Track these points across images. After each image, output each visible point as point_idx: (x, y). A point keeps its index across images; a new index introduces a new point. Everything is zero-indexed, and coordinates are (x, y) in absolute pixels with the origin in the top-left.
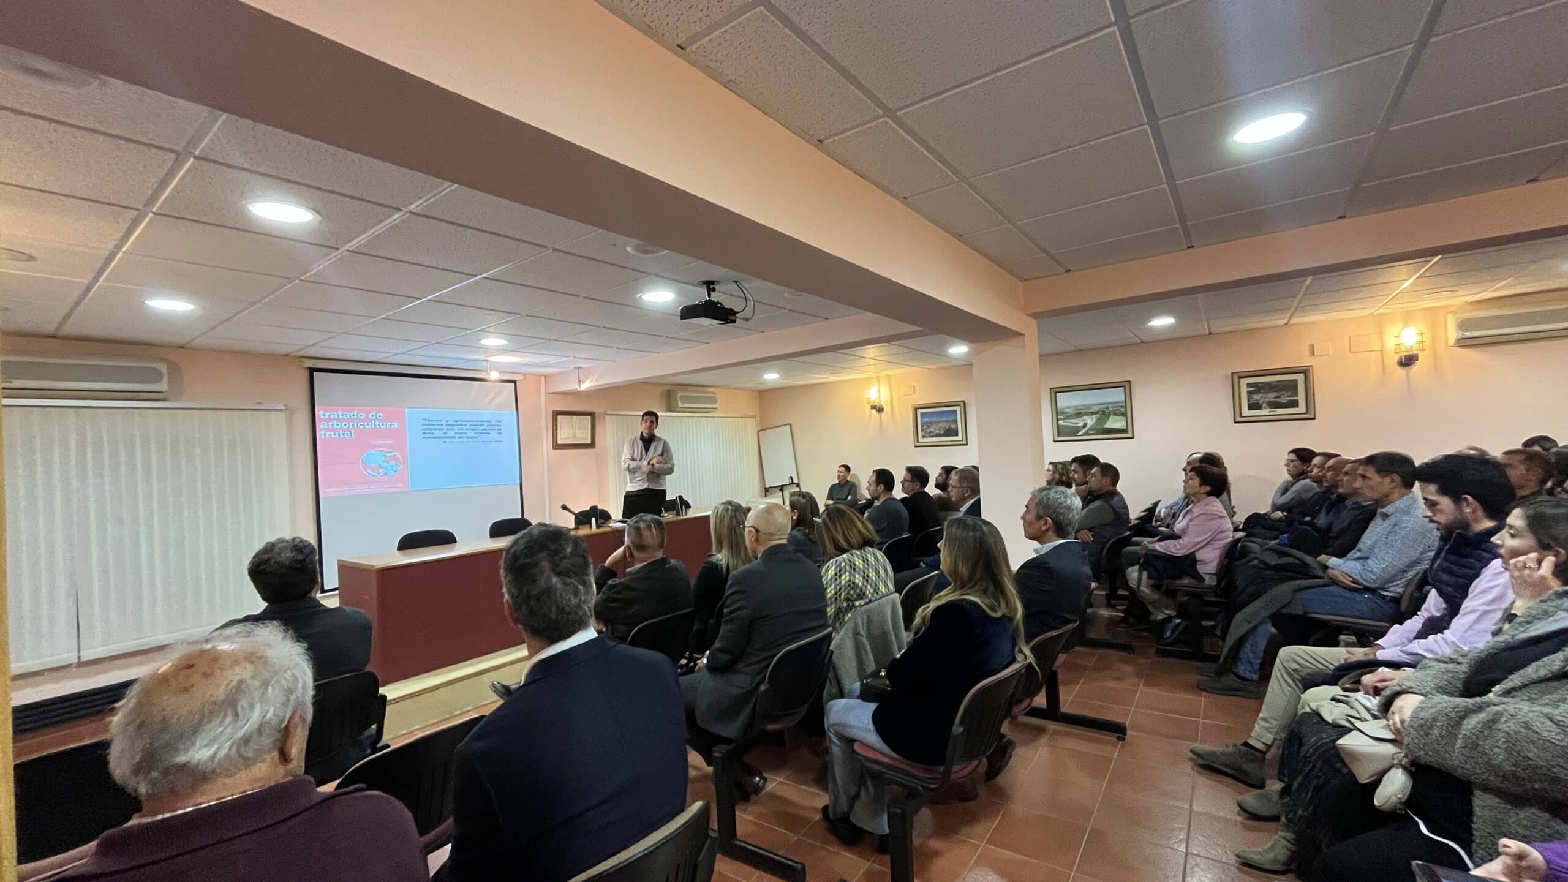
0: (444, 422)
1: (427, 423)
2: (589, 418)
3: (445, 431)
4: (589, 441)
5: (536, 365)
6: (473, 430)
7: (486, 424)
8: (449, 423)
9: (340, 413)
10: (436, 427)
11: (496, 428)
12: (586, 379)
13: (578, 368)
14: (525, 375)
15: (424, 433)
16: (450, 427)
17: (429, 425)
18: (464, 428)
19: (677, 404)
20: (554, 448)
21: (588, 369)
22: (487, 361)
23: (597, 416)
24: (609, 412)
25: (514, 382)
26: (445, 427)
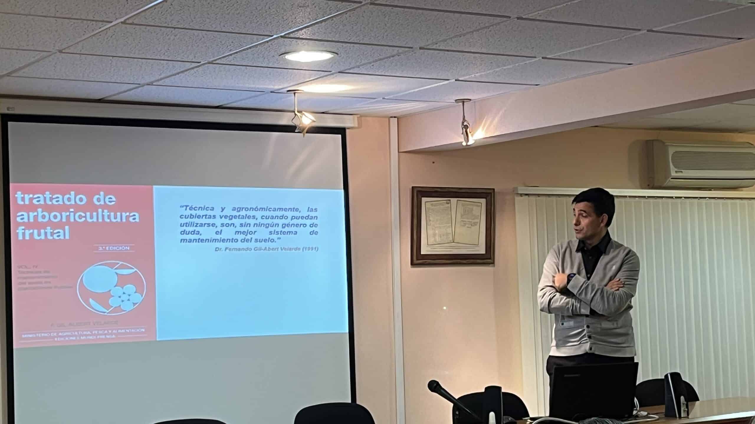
0: (217, 212)
1: (188, 212)
2: (483, 201)
3: (219, 229)
4: (482, 250)
5: (384, 98)
6: (267, 226)
7: (290, 214)
8: (226, 212)
9: (48, 195)
10: (204, 221)
11: (308, 222)
12: (478, 122)
13: (463, 101)
14: (361, 116)
15: (183, 232)
16: (227, 221)
17: (191, 216)
18: (252, 221)
19: (667, 170)
20: (413, 264)
21: (483, 100)
22: (294, 92)
23: (498, 199)
24: (522, 190)
25: (341, 131)
26: (218, 222)
